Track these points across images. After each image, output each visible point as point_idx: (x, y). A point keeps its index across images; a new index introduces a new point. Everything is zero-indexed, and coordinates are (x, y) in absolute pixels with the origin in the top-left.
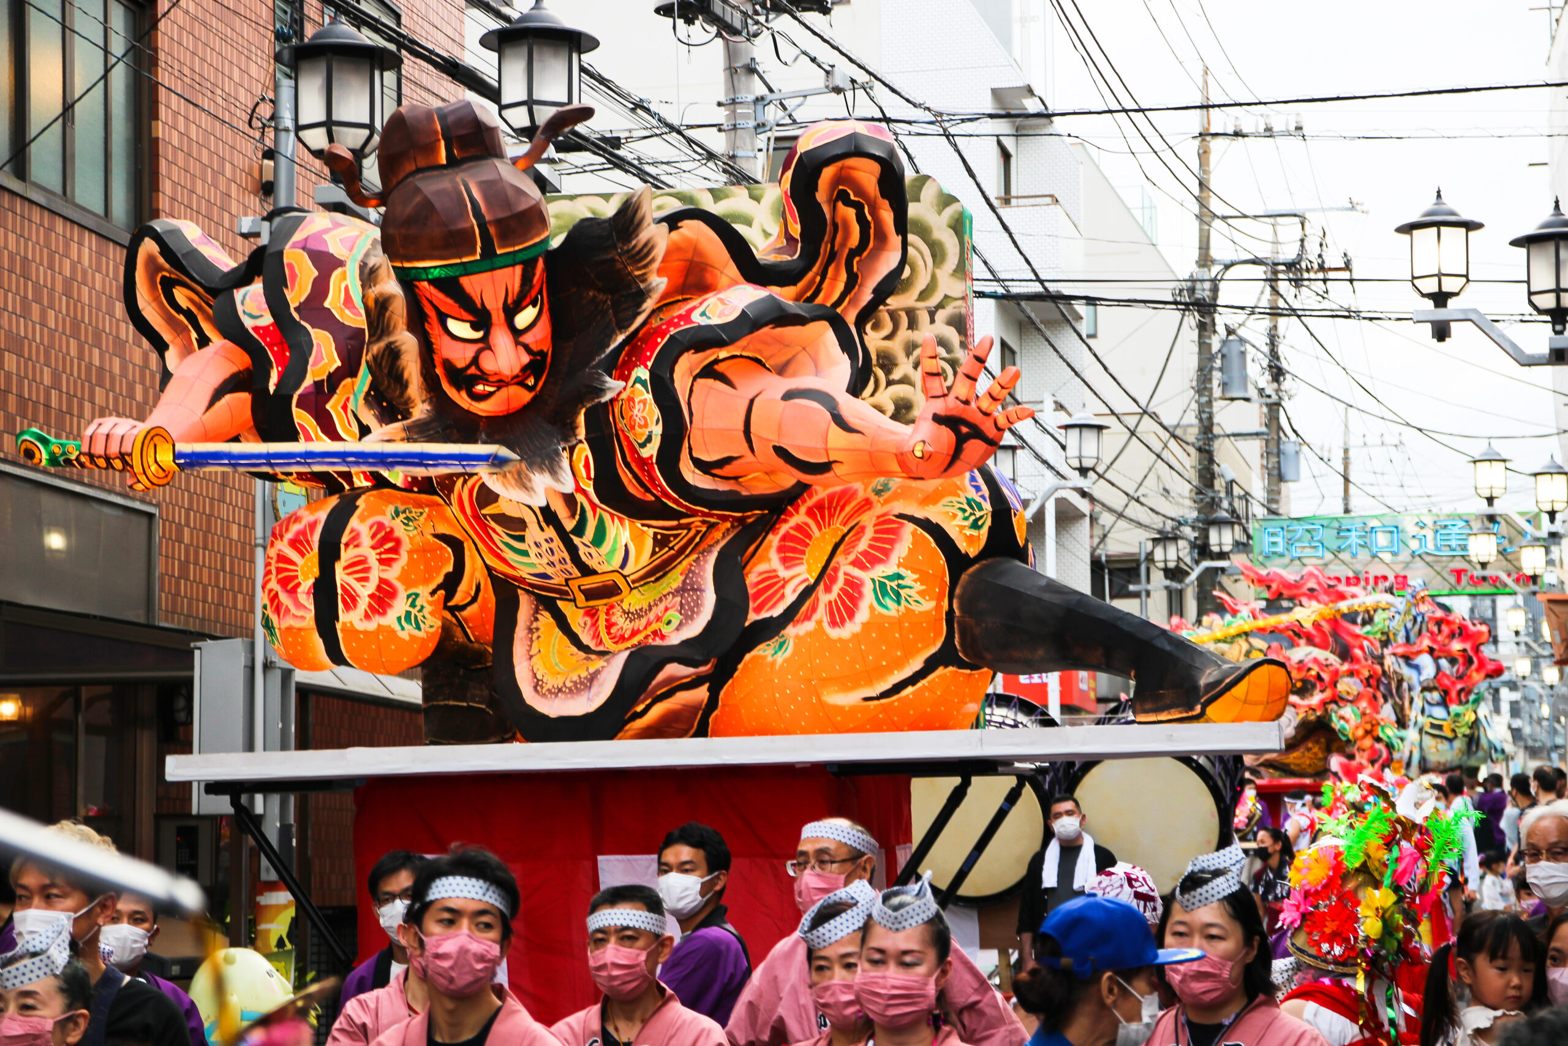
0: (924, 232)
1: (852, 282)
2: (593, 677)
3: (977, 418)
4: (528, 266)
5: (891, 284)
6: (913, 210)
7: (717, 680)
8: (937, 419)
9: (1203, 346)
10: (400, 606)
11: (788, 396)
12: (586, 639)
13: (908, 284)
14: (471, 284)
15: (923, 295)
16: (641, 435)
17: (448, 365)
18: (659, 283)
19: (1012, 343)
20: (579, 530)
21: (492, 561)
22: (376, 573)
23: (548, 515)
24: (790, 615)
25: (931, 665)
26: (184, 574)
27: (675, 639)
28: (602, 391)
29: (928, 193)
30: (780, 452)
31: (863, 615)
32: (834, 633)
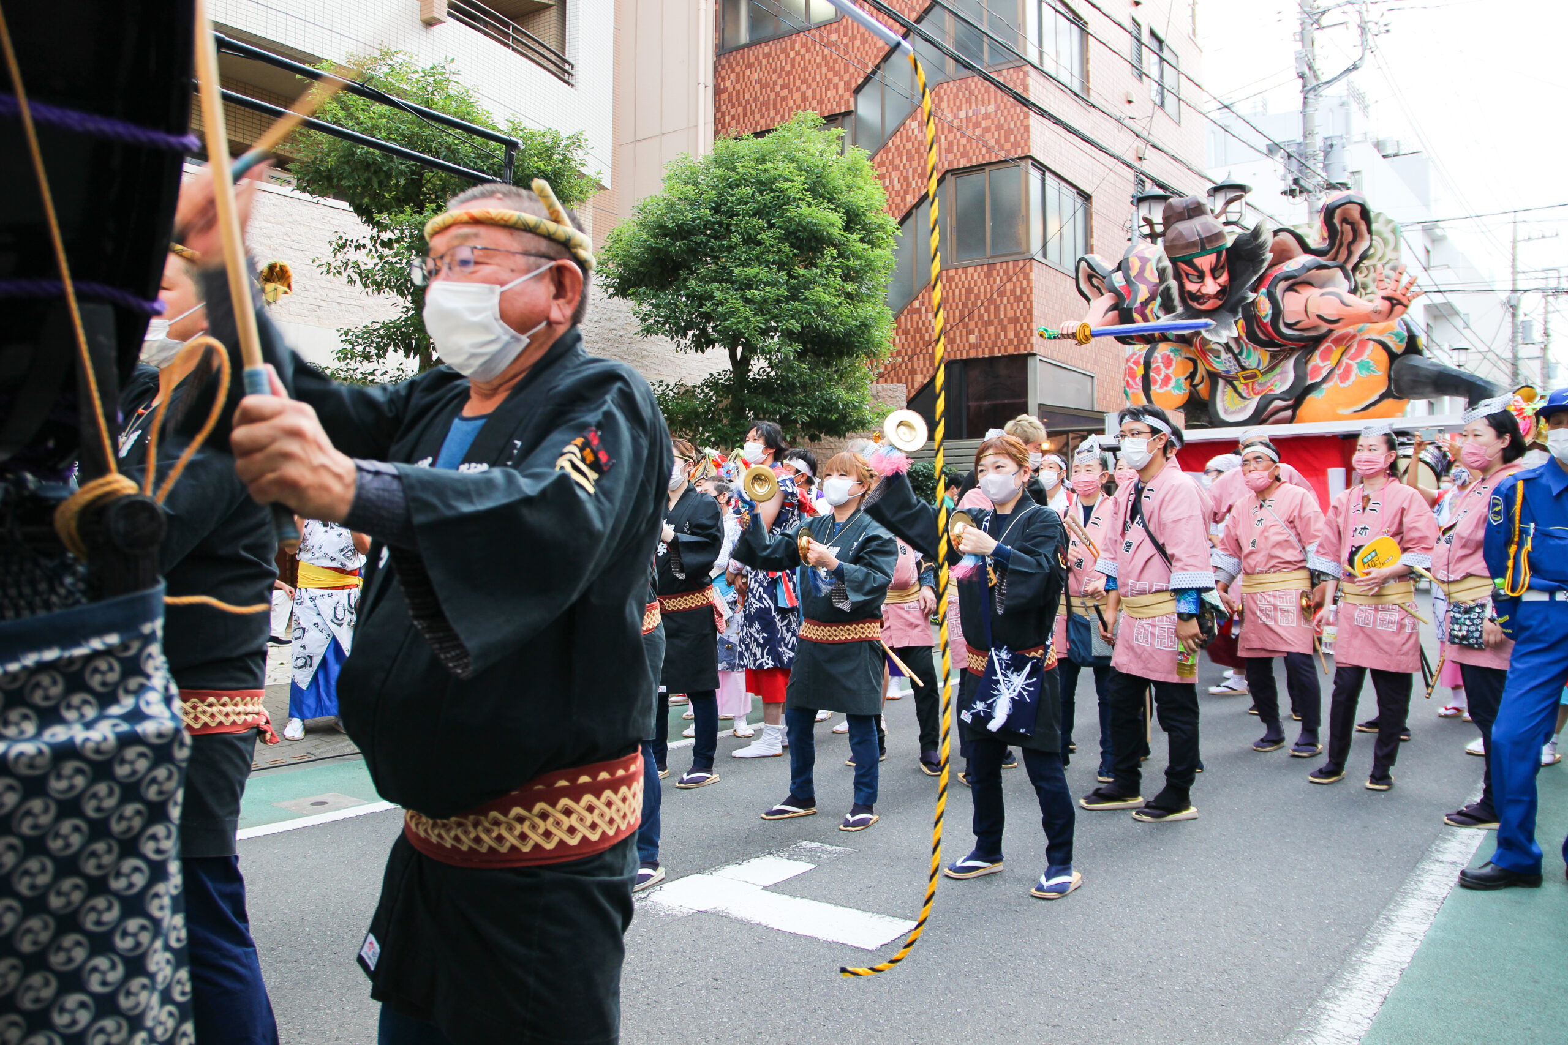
0: (1379, 235)
1: (1350, 254)
2: (1246, 407)
3: (1400, 297)
4: (1219, 254)
5: (1364, 257)
6: (1374, 227)
7: (1295, 407)
8: (1384, 298)
9: (1514, 324)
10: (1173, 383)
11: (1322, 295)
12: (1244, 395)
13: (1372, 256)
14: (1198, 261)
15: (1380, 259)
16: (1263, 314)
17: (1189, 292)
18: (1269, 256)
19: (1430, 323)
20: (1241, 353)
21: (1208, 367)
22: (1164, 371)
23: (1228, 348)
24: (1324, 380)
25: (1382, 397)
26: (1105, 398)
27: (1278, 391)
28: (1246, 298)
29: (1381, 220)
30: (1319, 316)
31: (1353, 378)
32: (1342, 385)
